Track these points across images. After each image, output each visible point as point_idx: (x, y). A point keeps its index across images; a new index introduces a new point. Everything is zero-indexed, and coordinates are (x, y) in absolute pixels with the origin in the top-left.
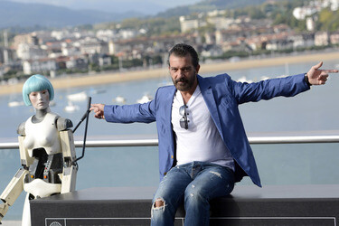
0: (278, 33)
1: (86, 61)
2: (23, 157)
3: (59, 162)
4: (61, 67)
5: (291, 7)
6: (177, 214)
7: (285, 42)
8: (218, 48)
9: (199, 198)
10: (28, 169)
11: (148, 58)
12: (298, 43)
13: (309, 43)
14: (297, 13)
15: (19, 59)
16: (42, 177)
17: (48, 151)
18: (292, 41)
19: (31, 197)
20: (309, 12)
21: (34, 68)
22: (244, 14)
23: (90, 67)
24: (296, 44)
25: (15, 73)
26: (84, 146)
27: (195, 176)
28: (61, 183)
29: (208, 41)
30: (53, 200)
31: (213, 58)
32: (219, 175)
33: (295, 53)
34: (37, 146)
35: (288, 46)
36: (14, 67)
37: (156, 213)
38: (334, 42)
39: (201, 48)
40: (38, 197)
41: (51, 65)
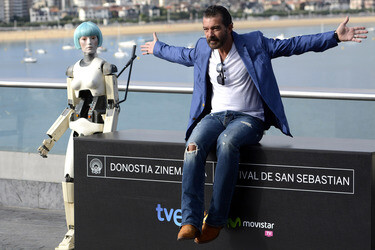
1: (137, 12)
2: (70, 97)
3: (103, 104)
4: (114, 16)
6: (208, 158)
7: (322, 5)
8: (260, 6)
9: (230, 146)
10: (74, 108)
11: (194, 12)
12: (335, 6)
13: (345, 7)
15: (75, 7)
16: (86, 117)
17: (93, 93)
18: (328, 4)
19: (76, 134)
21: (88, 15)
23: (140, 17)
24: (332, 7)
25: (71, 19)
26: (127, 90)
27: (227, 124)
28: (103, 123)
30: (96, 139)
31: (254, 15)
32: (249, 125)
33: (331, 15)
34: (84, 88)
35: (325, 8)
36: (70, 13)
37: (189, 156)
38: (367, 7)
39: (243, 6)
40: (82, 135)
41: (104, 14)
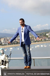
0: (44, 38)
5: (46, 34)
7: (45, 39)
8: (34, 40)
12: (47, 39)
13: (49, 39)
14: (47, 34)
17: (4, 60)
19: (1, 68)
20: (49, 34)
22: (38, 35)
29: (33, 39)
31: (33, 42)
39: (31, 40)
